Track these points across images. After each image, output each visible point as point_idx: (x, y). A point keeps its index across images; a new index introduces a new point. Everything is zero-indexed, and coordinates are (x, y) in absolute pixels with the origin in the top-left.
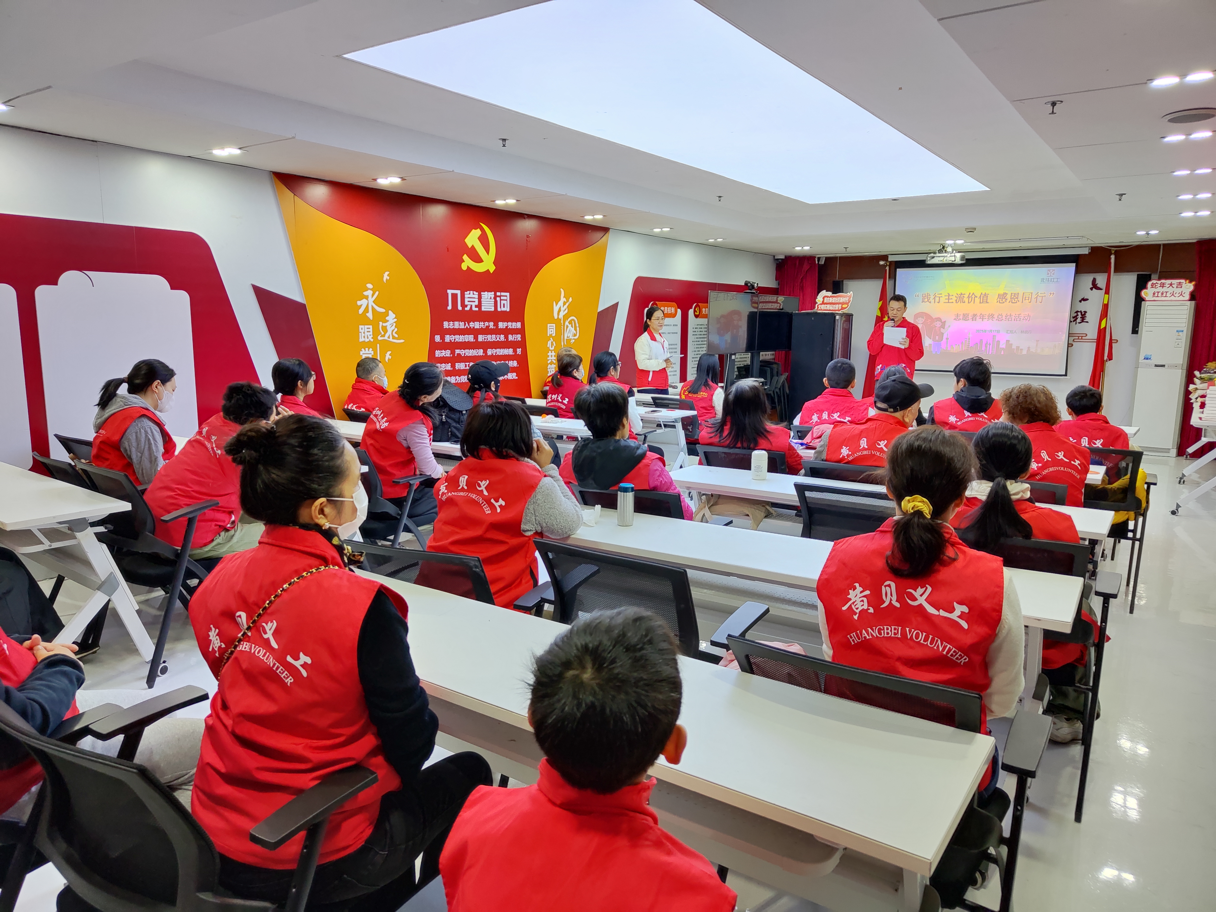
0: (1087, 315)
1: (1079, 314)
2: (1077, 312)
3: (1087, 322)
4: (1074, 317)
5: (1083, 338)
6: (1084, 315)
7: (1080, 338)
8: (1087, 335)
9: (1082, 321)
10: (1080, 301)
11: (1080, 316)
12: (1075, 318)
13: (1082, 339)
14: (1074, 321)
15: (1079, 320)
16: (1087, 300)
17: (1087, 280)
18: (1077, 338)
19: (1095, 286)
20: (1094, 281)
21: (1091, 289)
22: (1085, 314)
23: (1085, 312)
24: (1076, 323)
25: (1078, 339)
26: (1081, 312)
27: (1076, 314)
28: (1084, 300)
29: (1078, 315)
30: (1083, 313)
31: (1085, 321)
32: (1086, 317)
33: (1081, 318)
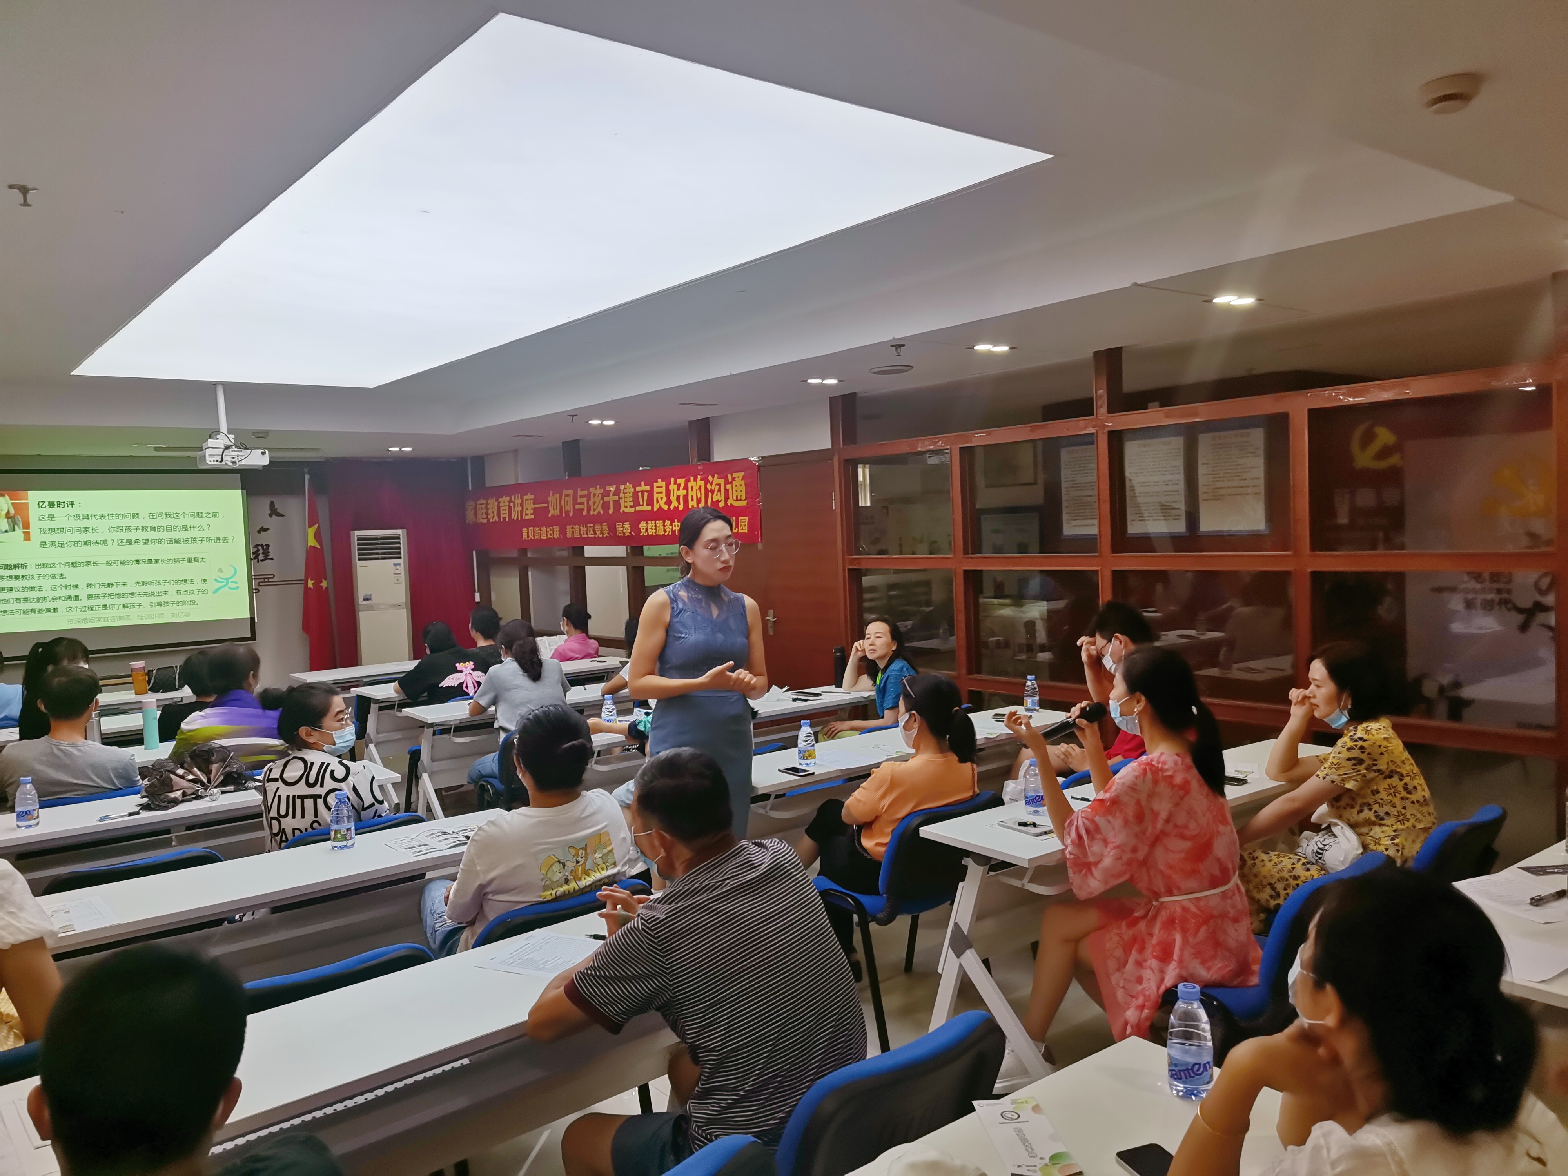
0: (270, 549)
1: (260, 548)
2: (257, 546)
3: (272, 559)
4: (254, 553)
5: (270, 580)
6: (266, 549)
7: (266, 580)
8: (274, 576)
9: (266, 558)
10: (259, 532)
11: (261, 551)
12: (256, 554)
13: (269, 582)
14: (255, 558)
15: (261, 557)
16: (267, 529)
17: (264, 504)
18: (262, 580)
19: (274, 512)
20: (272, 504)
21: (270, 515)
23: (268, 546)
24: (258, 561)
25: (264, 582)
26: (262, 545)
27: (255, 549)
28: (263, 529)
29: (259, 550)
30: (265, 547)
31: (269, 557)
32: (269, 552)
33: (263, 553)
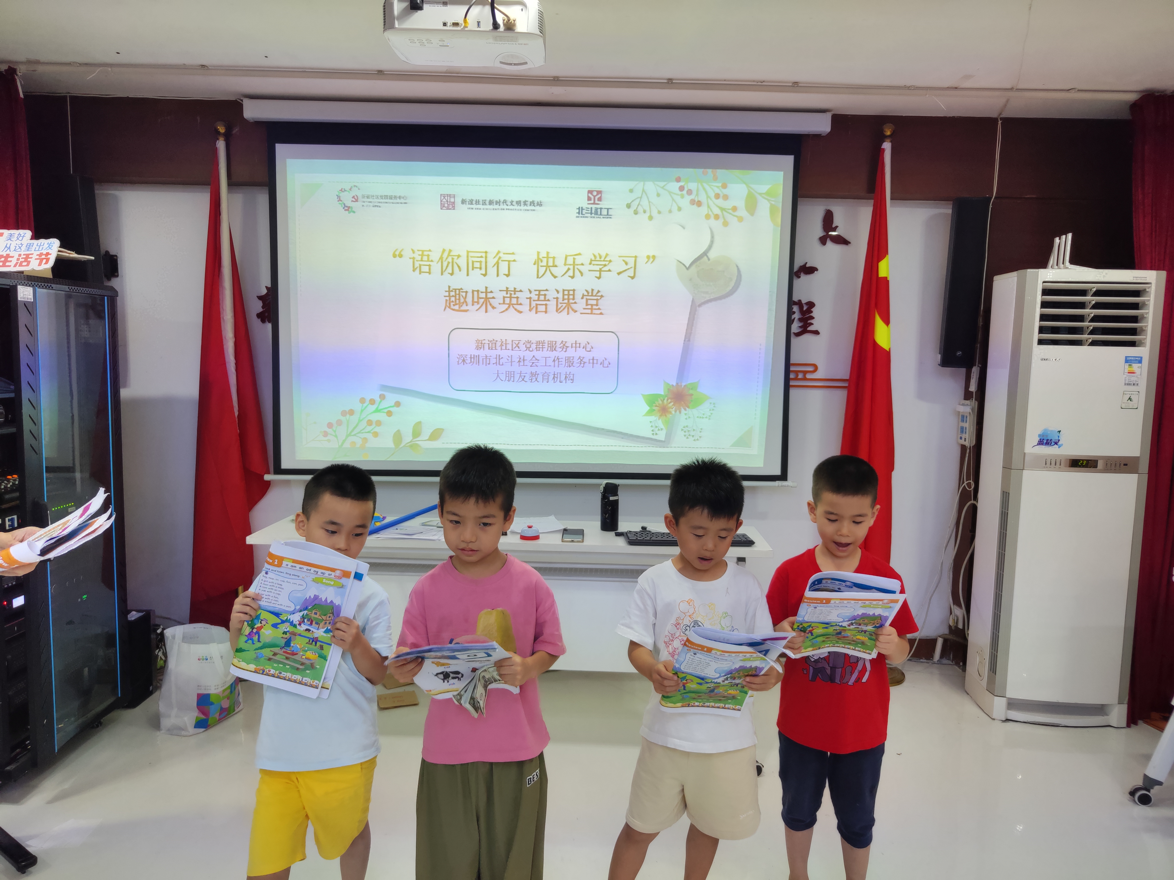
0: (816, 312)
1: (795, 308)
3: (817, 333)
4: (786, 317)
5: (808, 376)
6: (807, 310)
7: (806, 376)
8: (816, 368)
9: (805, 330)
11: (797, 316)
13: (805, 379)
15: (797, 327)
22: (809, 311)
23: (811, 305)
25: (796, 379)
26: (799, 303)
29: (794, 313)
30: (805, 308)
31: (809, 329)
32: (813, 318)
33: (800, 320)
